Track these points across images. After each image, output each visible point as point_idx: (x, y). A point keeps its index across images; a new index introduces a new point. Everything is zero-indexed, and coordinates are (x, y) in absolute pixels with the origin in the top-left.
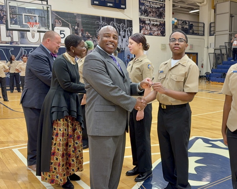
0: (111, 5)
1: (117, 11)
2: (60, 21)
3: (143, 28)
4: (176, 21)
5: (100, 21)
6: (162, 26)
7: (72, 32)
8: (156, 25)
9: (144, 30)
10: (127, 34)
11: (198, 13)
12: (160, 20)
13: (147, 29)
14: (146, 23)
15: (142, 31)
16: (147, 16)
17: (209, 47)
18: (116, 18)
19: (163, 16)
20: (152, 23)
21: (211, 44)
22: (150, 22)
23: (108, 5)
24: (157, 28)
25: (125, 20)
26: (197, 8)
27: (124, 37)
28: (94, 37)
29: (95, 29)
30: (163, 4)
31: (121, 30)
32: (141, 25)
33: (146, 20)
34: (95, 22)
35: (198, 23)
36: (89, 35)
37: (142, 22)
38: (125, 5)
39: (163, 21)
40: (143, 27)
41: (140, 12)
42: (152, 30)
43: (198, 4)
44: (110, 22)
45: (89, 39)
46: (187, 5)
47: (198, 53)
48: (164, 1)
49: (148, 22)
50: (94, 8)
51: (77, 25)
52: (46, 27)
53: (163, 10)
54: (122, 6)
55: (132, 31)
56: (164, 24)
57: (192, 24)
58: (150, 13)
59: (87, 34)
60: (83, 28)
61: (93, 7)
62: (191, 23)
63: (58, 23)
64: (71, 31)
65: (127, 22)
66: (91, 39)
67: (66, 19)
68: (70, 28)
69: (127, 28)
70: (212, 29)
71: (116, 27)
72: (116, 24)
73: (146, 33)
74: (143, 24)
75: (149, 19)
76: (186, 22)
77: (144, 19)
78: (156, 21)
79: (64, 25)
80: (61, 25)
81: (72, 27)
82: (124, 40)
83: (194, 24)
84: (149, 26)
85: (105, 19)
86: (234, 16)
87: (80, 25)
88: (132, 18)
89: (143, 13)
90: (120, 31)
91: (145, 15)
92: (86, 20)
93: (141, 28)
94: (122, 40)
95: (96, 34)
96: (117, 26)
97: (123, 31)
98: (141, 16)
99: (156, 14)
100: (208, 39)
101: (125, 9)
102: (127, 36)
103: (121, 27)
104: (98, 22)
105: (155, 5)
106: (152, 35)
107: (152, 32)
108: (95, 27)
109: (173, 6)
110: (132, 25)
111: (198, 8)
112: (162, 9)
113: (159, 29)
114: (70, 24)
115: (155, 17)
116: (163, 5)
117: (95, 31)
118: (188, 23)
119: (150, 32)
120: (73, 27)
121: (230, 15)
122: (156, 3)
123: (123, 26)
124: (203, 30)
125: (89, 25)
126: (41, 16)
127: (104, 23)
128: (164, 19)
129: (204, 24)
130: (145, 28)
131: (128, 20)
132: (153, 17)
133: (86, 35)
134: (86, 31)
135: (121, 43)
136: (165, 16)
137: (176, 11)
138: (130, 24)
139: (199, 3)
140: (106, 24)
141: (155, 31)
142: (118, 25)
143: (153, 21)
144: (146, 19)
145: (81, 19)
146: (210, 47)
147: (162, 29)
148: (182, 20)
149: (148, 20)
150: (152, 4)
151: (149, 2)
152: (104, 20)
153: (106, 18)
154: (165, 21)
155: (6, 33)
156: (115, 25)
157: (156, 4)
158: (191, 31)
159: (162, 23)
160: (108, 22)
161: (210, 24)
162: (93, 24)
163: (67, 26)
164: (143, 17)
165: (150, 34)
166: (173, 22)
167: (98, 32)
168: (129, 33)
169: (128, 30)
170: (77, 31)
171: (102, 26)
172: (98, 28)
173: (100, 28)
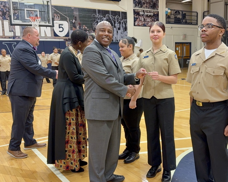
1: (113, 4)
2: (59, 15)
3: (137, 20)
4: (169, 11)
6: (156, 17)
7: (70, 26)
8: (150, 16)
9: (138, 21)
10: (122, 26)
12: (154, 11)
13: (141, 21)
14: (140, 15)
15: (136, 22)
16: (141, 7)
18: (111, 11)
19: (156, 7)
20: (146, 14)
22: (144, 13)
24: (151, 19)
25: (120, 12)
27: (119, 29)
28: (90, 30)
29: (91, 22)
31: (116, 22)
32: (135, 17)
33: (140, 11)
34: (91, 15)
35: (192, 12)
36: (86, 28)
37: (136, 13)
41: (134, 4)
42: (146, 21)
44: (106, 15)
47: (191, 42)
50: (91, 2)
51: (74, 18)
52: (45, 22)
53: (156, 1)
55: (127, 23)
56: (158, 15)
58: (144, 4)
59: (84, 27)
60: (80, 21)
61: (89, 1)
62: (184, 13)
63: (57, 17)
64: (70, 25)
65: (121, 14)
66: (88, 32)
67: (64, 13)
68: (68, 21)
71: (112, 19)
74: (137, 16)
75: (143, 10)
76: (179, 12)
77: (138, 10)
78: (150, 12)
79: (63, 19)
80: (60, 19)
81: (70, 20)
83: (187, 14)
84: (143, 17)
85: (101, 12)
88: (126, 10)
89: (137, 4)
90: (115, 23)
91: (139, 6)
92: (83, 13)
93: (135, 19)
94: (117, 31)
95: (93, 27)
97: (118, 23)
98: (135, 8)
99: (150, 5)
101: (120, 1)
102: (121, 28)
103: (116, 19)
104: (94, 15)
106: (146, 26)
107: (146, 23)
108: (91, 20)
110: (127, 17)
113: (152, 20)
114: (68, 18)
115: (149, 8)
117: (92, 24)
118: (181, 12)
119: (144, 23)
120: (71, 20)
121: (225, 3)
123: (118, 18)
124: (196, 20)
125: (86, 18)
126: (40, 11)
127: (100, 16)
128: (157, 10)
129: (197, 13)
130: (139, 20)
131: (122, 12)
132: (147, 8)
133: (83, 28)
135: (116, 35)
136: (158, 7)
137: (169, 1)
138: (124, 16)
140: (102, 16)
141: (149, 22)
142: (113, 17)
143: (147, 12)
144: (140, 10)
145: (78, 13)
147: (155, 19)
148: (174, 10)
149: (142, 12)
152: (100, 13)
153: (102, 11)
154: (158, 12)
155: (9, 28)
156: (110, 17)
158: (184, 21)
159: (155, 13)
160: (104, 15)
161: (204, 13)
162: (90, 17)
163: (65, 19)
164: (137, 8)
165: (144, 25)
166: (166, 12)
167: (94, 25)
168: (124, 25)
169: (123, 22)
170: (75, 24)
171: (98, 19)
172: (95, 21)
173: (96, 21)
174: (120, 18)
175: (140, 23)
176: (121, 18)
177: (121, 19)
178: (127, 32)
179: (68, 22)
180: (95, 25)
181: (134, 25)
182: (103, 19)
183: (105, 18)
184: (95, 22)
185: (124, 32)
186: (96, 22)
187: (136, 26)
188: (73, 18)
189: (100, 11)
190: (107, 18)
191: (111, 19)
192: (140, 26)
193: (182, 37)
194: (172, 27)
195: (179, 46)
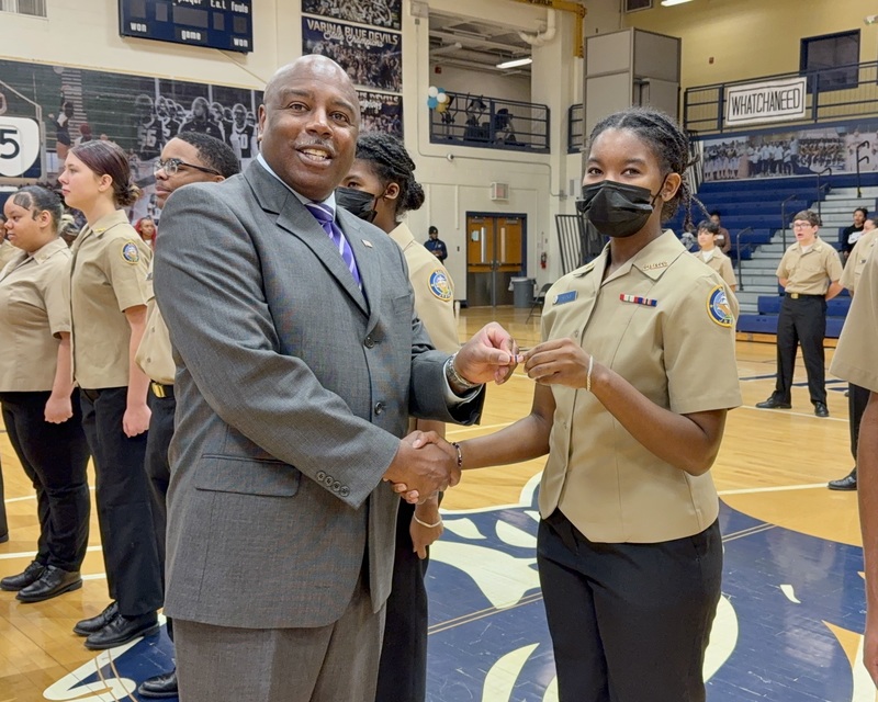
0: (197, 36)
1: (222, 60)
2: (2, 96)
4: (442, 98)
5: (154, 96)
6: (392, 117)
7: (48, 136)
8: (370, 112)
11: (527, 69)
12: (383, 95)
17: (568, 192)
18: (213, 86)
19: (392, 81)
21: (572, 182)
23: (184, 38)
24: (372, 121)
25: (249, 91)
26: (523, 51)
27: (246, 153)
28: (129, 153)
29: (132, 124)
30: (395, 37)
31: (234, 128)
34: (134, 100)
35: (529, 104)
38: (248, 35)
39: (393, 96)
43: (525, 37)
44: (193, 100)
46: (487, 39)
47: (526, 214)
48: (396, 25)
50: (133, 48)
51: (64, 108)
53: (392, 58)
54: (237, 42)
56: (399, 109)
58: (346, 65)
60: (89, 119)
61: (125, 45)
62: (498, 107)
64: (44, 132)
65: (255, 99)
67: (23, 89)
68: (40, 118)
70: (577, 128)
71: (217, 116)
72: (215, 106)
78: (368, 98)
79: (17, 109)
80: (5, 109)
81: (45, 116)
85: (173, 88)
86: (648, 83)
87: (78, 109)
90: (229, 131)
92: (99, 90)
95: (139, 143)
96: (219, 112)
97: (243, 133)
99: (369, 69)
100: (563, 163)
101: (250, 53)
102: (255, 150)
103: (234, 117)
104: (147, 100)
105: (364, 40)
108: (132, 118)
109: (431, 43)
111: (527, 52)
112: (389, 54)
113: (378, 126)
114: (37, 106)
115: (363, 83)
116: (392, 40)
117: (135, 132)
118: (488, 104)
120: (51, 116)
121: (634, 78)
122: (368, 30)
123: (243, 114)
124: (545, 133)
125: (111, 109)
127: (170, 103)
128: (397, 90)
129: (548, 111)
131: (260, 94)
134: (100, 130)
136: (401, 80)
137: (449, 60)
139: (528, 33)
140: (175, 105)
142: (223, 109)
145: (79, 89)
146: (572, 193)
147: (390, 125)
148: (468, 95)
150: (351, 36)
151: (339, 27)
152: (170, 91)
153: (176, 86)
154: (400, 98)
156: (210, 108)
157: (367, 34)
159: (389, 103)
160: (186, 99)
161: (570, 111)
162: (126, 106)
163: (28, 112)
166: (432, 100)
167: (146, 134)
170: (67, 131)
171: (163, 114)
172: (147, 120)
173: (153, 120)
174: (251, 115)
176: (254, 113)
177: (255, 117)
179: (37, 122)
180: (149, 134)
182: (180, 115)
183: (190, 109)
184: (147, 125)
186: (153, 125)
189: (170, 85)
191: (212, 117)
193: (491, 194)
194: (452, 157)
195: (482, 225)
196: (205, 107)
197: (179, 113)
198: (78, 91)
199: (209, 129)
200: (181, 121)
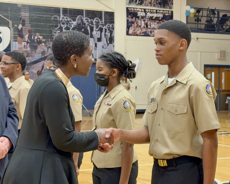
4: (193, 11)
5: (60, 16)
7: (14, 34)
8: (157, 19)
9: (135, 27)
10: (105, 35)
12: (164, 11)
13: (140, 26)
14: (139, 17)
15: (130, 29)
16: (141, 4)
18: (86, 10)
20: (149, 15)
22: (146, 14)
25: (101, 12)
27: (99, 40)
28: (48, 41)
29: (50, 28)
31: (95, 29)
32: (130, 20)
33: (139, 11)
34: (51, 18)
36: (41, 37)
37: (131, 14)
39: (169, 11)
40: (133, 23)
42: (149, 27)
44: (77, 17)
45: (41, 45)
49: (143, 14)
51: (21, 22)
55: (113, 30)
56: (171, 17)
57: (226, 15)
59: (38, 36)
60: (32, 27)
62: (222, 14)
65: (104, 15)
66: (43, 44)
67: (5, 14)
68: (11, 26)
69: (105, 25)
71: (87, 23)
72: (86, 19)
73: (138, 32)
74: (132, 18)
75: (145, 10)
77: (135, 9)
78: (157, 13)
81: (13, 25)
82: (99, 44)
84: (144, 21)
85: (68, 12)
87: (27, 23)
88: (114, 9)
90: (92, 30)
91: (137, 3)
92: (36, 14)
95: (53, 37)
97: (98, 30)
98: (129, 5)
102: (104, 39)
103: (94, 23)
104: (56, 18)
106: (149, 36)
107: (149, 30)
108: (50, 25)
110: (114, 19)
114: (10, 21)
115: (154, 6)
117: (51, 32)
118: (216, 13)
119: (145, 31)
120: (16, 25)
123: (98, 22)
125: (41, 22)
127: (67, 18)
128: (170, 8)
130: (136, 25)
131: (106, 13)
132: (151, 6)
133: (36, 38)
134: (36, 31)
135: (93, 50)
138: (109, 18)
140: (69, 19)
141: (154, 29)
142: (90, 20)
143: (151, 13)
144: (138, 9)
149: (142, 11)
153: (70, 11)
154: (172, 12)
156: (84, 20)
159: (167, 14)
160: (73, 16)
162: (48, 21)
163: (6, 24)
164: (133, 6)
165: (146, 34)
166: (188, 12)
167: (56, 33)
168: (108, 34)
169: (106, 28)
170: (22, 32)
171: (63, 24)
172: (56, 26)
173: (59, 26)
174: (102, 22)
175: (138, 30)
176: (103, 21)
177: (104, 23)
178: (114, 46)
179: (10, 28)
181: (128, 34)
182: (71, 24)
183: (75, 21)
184: (56, 29)
185: (108, 45)
186: (59, 28)
187: (131, 35)
188: (19, 22)
190: (78, 22)
191: (85, 24)
192: (137, 35)
193: (217, 56)
194: (197, 39)
195: (212, 71)
196: (82, 20)
197: (70, 23)
198: (27, 14)
199: (83, 29)
200: (71, 26)
